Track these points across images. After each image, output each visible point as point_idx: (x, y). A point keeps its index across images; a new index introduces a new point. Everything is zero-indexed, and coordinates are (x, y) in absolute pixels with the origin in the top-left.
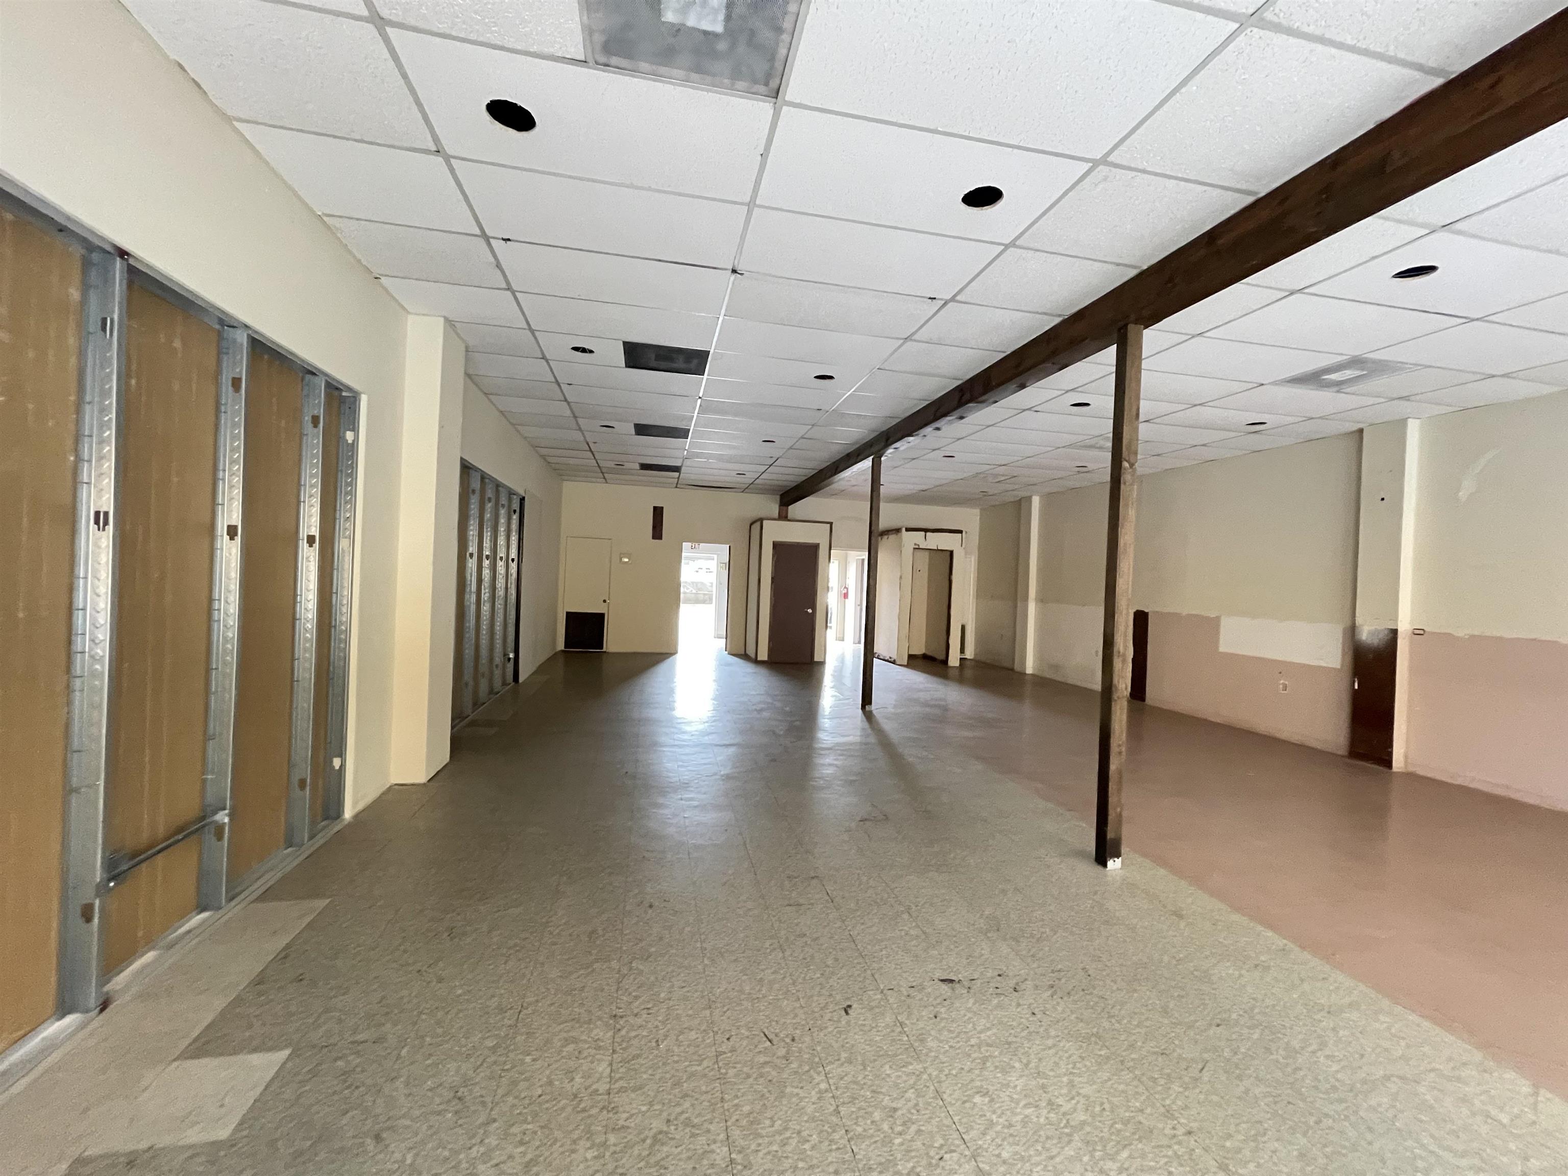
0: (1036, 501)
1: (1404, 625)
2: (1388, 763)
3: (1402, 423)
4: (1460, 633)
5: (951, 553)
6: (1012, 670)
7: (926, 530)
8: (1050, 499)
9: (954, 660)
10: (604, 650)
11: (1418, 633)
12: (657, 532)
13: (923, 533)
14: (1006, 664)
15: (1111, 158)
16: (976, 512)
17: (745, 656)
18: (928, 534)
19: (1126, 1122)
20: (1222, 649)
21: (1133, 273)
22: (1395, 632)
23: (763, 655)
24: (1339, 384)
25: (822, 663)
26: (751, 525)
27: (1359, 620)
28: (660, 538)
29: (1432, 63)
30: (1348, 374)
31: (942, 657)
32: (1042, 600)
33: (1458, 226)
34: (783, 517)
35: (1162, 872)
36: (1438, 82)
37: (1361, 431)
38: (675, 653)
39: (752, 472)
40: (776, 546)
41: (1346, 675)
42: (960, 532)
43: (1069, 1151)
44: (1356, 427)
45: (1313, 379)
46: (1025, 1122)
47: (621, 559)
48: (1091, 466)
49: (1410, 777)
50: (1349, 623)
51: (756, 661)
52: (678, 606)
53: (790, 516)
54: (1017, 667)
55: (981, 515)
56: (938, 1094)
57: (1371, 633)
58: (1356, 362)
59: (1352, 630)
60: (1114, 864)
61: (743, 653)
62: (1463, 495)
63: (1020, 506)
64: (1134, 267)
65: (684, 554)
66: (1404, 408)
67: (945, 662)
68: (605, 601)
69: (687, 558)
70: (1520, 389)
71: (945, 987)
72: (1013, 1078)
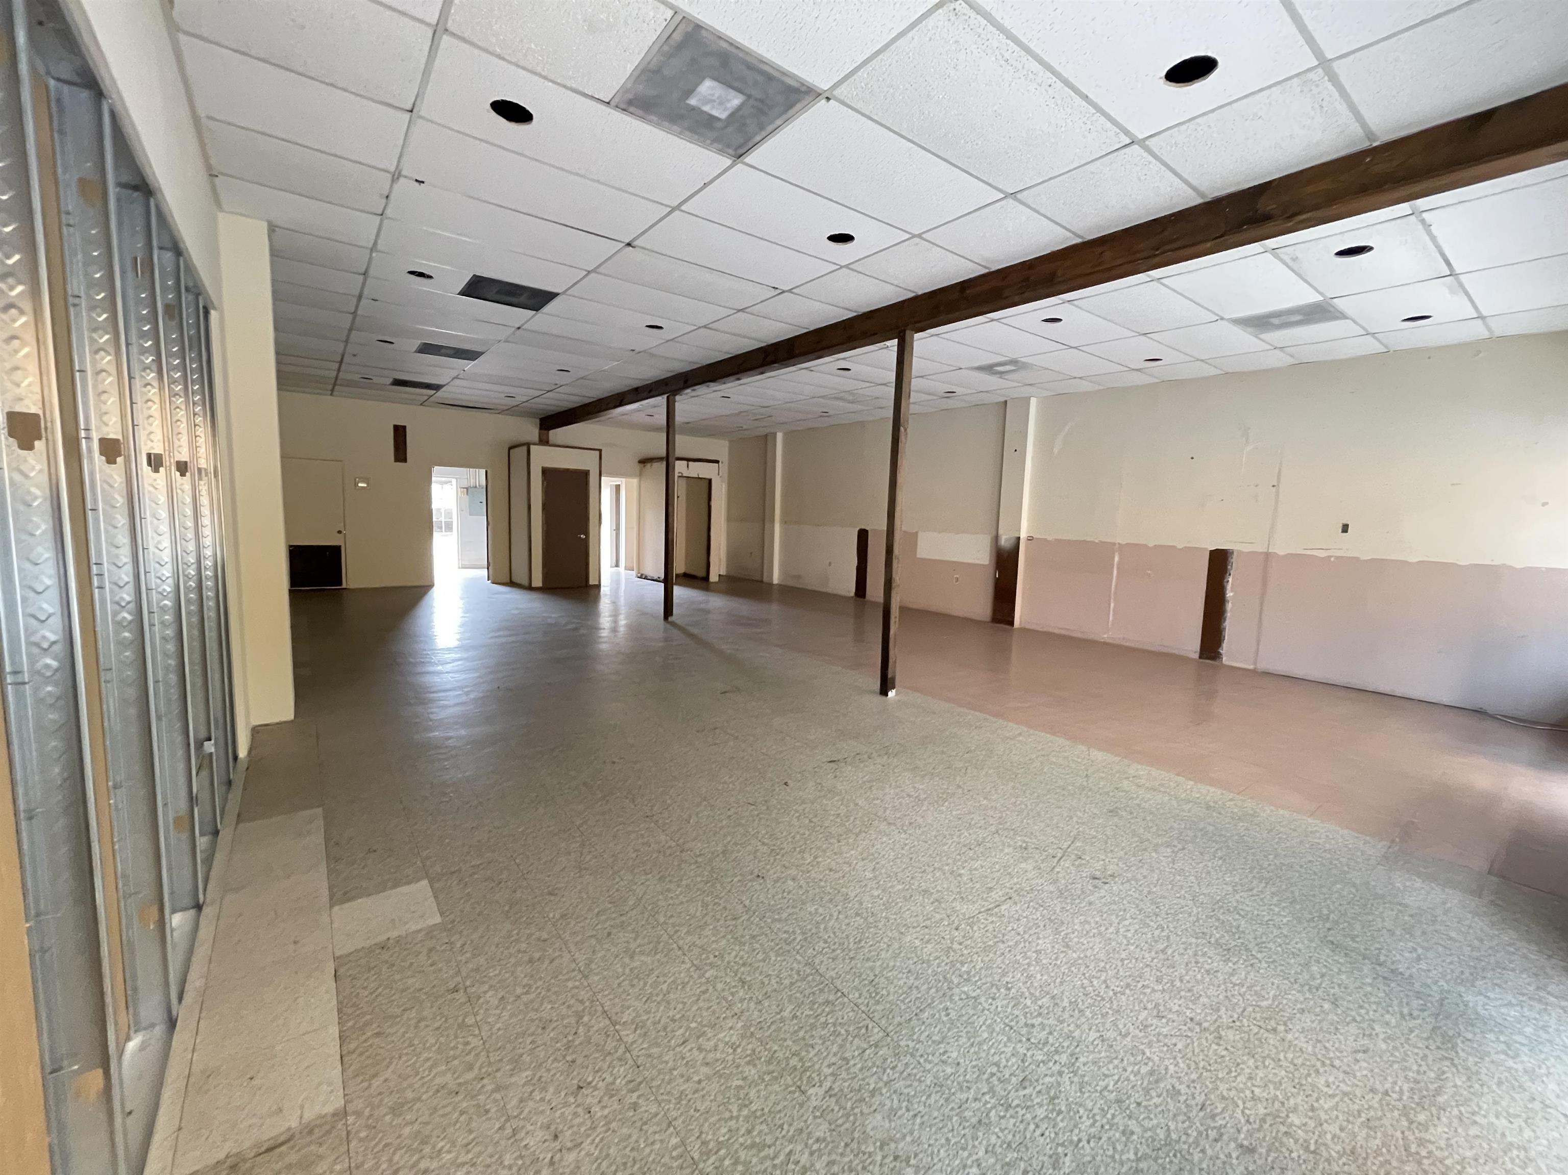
0: (780, 436)
1: (1023, 535)
2: (1012, 623)
3: (1028, 399)
4: (1049, 538)
5: (710, 481)
6: (762, 581)
7: (688, 460)
8: (791, 436)
9: (713, 578)
10: (344, 586)
11: (1030, 539)
12: (401, 454)
13: (685, 462)
14: (758, 578)
15: (924, 236)
16: (726, 443)
17: (512, 584)
18: (691, 463)
19: (943, 793)
20: (918, 556)
21: (911, 295)
22: (1019, 538)
23: (537, 581)
24: (1002, 373)
25: (598, 586)
26: (510, 448)
27: (1001, 532)
28: (404, 460)
29: (1079, 232)
30: (1008, 368)
31: (703, 574)
32: (784, 522)
33: (1075, 302)
34: (544, 441)
35: (919, 694)
36: (1079, 241)
37: (1006, 402)
38: (428, 587)
39: (522, 395)
40: (545, 472)
41: (991, 569)
42: (717, 462)
43: (924, 808)
44: (1002, 399)
45: (989, 369)
46: (901, 804)
47: (356, 484)
48: (831, 412)
49: (1024, 630)
50: (994, 533)
51: (530, 588)
52: (431, 534)
53: (551, 442)
54: (765, 579)
55: (730, 448)
56: (857, 805)
57: (1007, 540)
58: (1013, 362)
59: (996, 538)
60: (892, 694)
61: (508, 580)
62: (1056, 450)
63: (765, 441)
64: (913, 292)
65: (433, 479)
66: (1030, 390)
67: (706, 578)
68: (340, 532)
69: (437, 482)
70: (1086, 386)
71: (832, 765)
72: (887, 791)
